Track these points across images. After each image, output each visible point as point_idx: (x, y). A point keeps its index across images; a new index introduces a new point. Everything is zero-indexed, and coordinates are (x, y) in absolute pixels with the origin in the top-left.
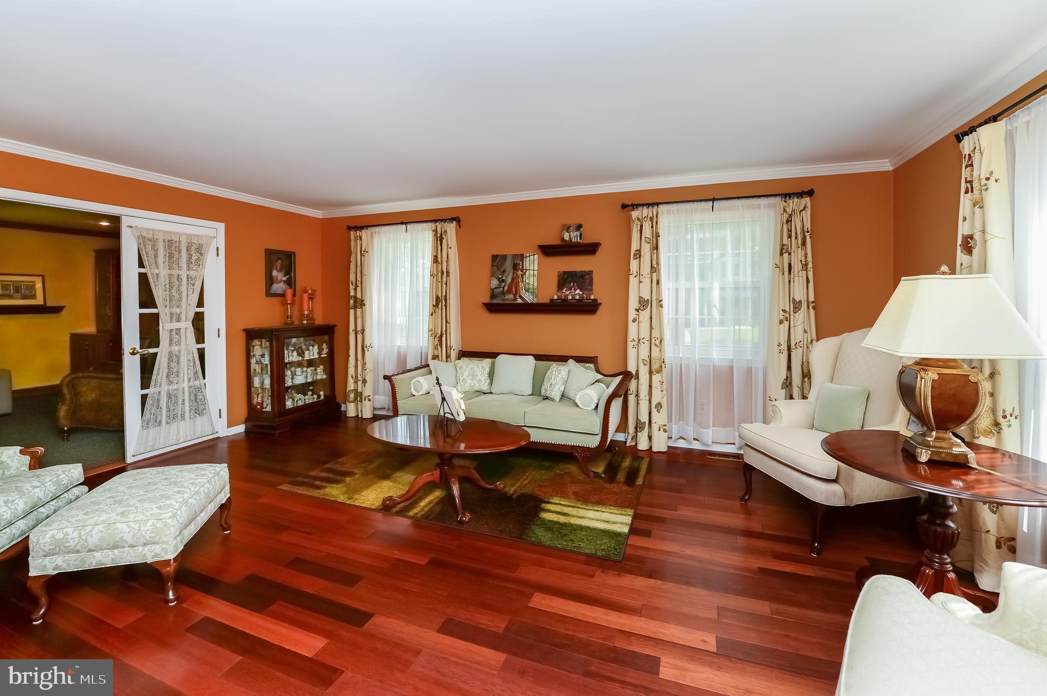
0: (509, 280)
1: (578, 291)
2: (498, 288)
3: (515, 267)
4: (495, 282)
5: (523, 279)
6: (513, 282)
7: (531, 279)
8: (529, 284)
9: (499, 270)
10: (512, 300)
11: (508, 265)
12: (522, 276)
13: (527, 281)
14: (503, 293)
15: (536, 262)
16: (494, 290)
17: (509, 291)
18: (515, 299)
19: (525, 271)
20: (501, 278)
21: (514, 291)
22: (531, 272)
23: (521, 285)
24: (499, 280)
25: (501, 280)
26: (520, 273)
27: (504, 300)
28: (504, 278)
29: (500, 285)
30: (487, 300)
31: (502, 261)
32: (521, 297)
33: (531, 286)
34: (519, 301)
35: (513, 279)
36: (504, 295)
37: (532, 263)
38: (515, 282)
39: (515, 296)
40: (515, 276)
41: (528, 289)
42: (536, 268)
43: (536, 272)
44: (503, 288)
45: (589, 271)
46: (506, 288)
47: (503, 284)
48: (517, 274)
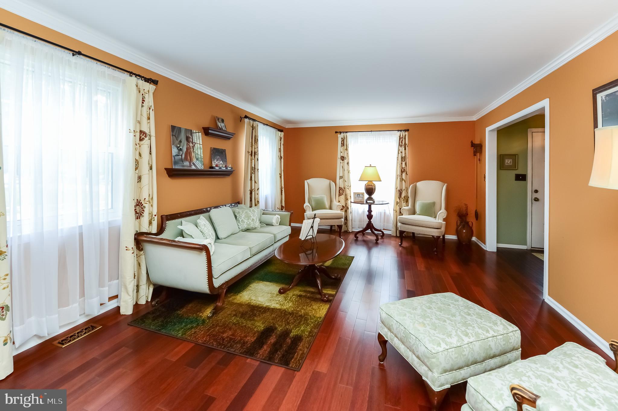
0: (185, 150)
1: (221, 162)
2: (178, 155)
3: (187, 139)
4: (175, 151)
5: (194, 150)
6: (187, 151)
7: (199, 151)
8: (198, 154)
9: (177, 140)
10: (188, 167)
11: (183, 136)
12: (193, 147)
13: (197, 152)
14: (182, 160)
15: (201, 138)
16: (175, 157)
17: (186, 159)
18: (190, 166)
19: (194, 144)
20: (179, 147)
21: (189, 159)
22: (198, 145)
23: (193, 155)
24: (178, 148)
25: (179, 149)
26: (191, 145)
27: (183, 166)
28: (181, 147)
29: (179, 153)
30: (169, 167)
31: (178, 133)
32: (194, 164)
33: (199, 157)
34: (193, 167)
35: (187, 149)
36: (183, 162)
37: (198, 138)
38: (188, 153)
39: (190, 162)
40: (188, 146)
41: (198, 158)
42: (201, 143)
43: (201, 146)
44: (182, 156)
45: (224, 150)
46: (183, 156)
47: (181, 152)
48: (189, 145)
